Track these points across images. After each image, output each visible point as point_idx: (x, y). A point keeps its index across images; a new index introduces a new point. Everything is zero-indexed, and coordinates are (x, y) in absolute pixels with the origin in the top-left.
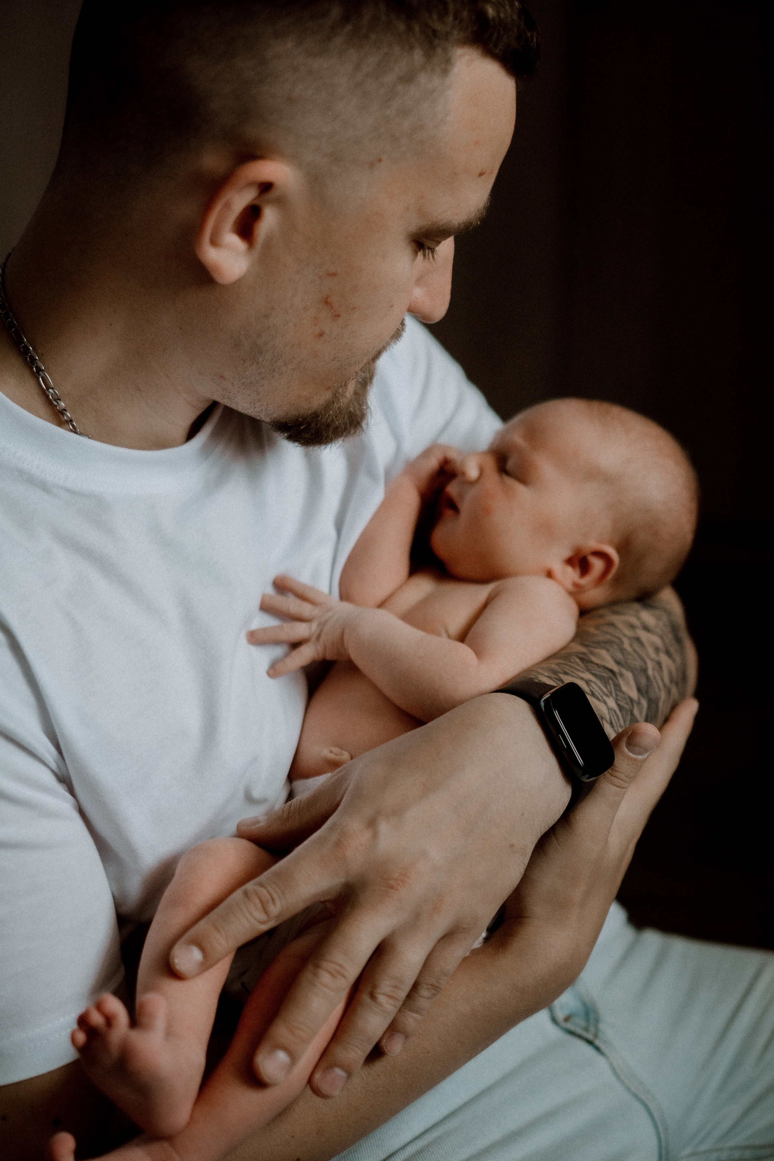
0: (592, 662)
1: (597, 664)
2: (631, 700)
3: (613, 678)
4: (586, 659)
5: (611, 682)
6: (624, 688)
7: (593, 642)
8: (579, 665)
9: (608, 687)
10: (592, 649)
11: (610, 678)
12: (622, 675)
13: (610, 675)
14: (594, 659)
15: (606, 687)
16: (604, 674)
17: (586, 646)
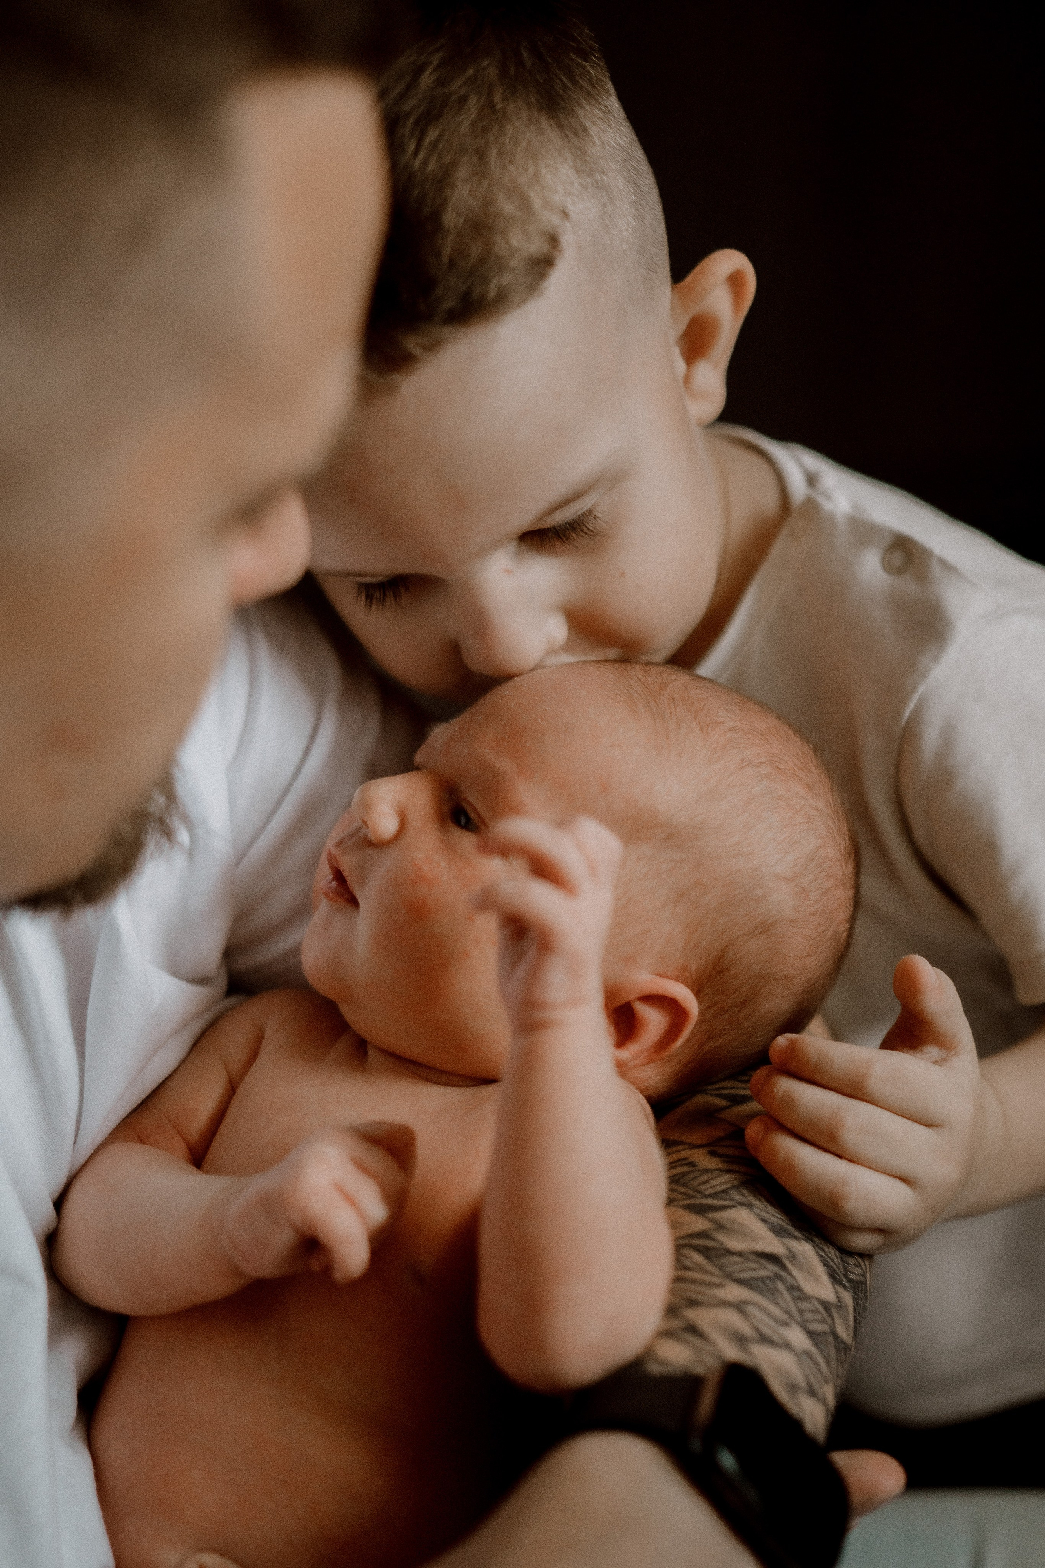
0: (729, 1252)
1: (740, 1254)
2: (826, 1305)
3: (783, 1273)
4: (715, 1249)
5: (780, 1286)
6: (808, 1287)
7: (712, 1196)
8: (706, 1272)
9: (780, 1301)
10: (717, 1215)
11: (779, 1277)
12: (793, 1256)
13: (772, 1268)
14: (734, 1244)
15: (777, 1304)
16: (762, 1273)
17: (701, 1210)
